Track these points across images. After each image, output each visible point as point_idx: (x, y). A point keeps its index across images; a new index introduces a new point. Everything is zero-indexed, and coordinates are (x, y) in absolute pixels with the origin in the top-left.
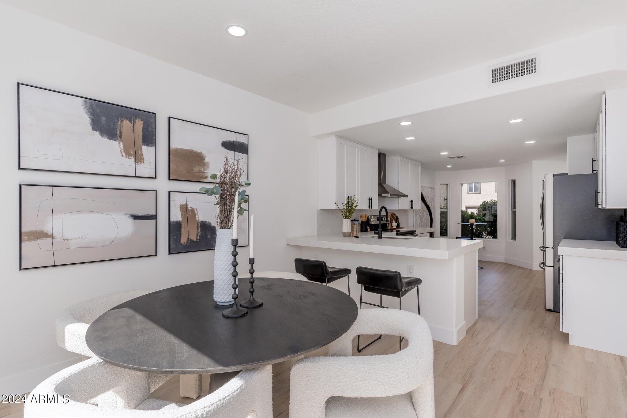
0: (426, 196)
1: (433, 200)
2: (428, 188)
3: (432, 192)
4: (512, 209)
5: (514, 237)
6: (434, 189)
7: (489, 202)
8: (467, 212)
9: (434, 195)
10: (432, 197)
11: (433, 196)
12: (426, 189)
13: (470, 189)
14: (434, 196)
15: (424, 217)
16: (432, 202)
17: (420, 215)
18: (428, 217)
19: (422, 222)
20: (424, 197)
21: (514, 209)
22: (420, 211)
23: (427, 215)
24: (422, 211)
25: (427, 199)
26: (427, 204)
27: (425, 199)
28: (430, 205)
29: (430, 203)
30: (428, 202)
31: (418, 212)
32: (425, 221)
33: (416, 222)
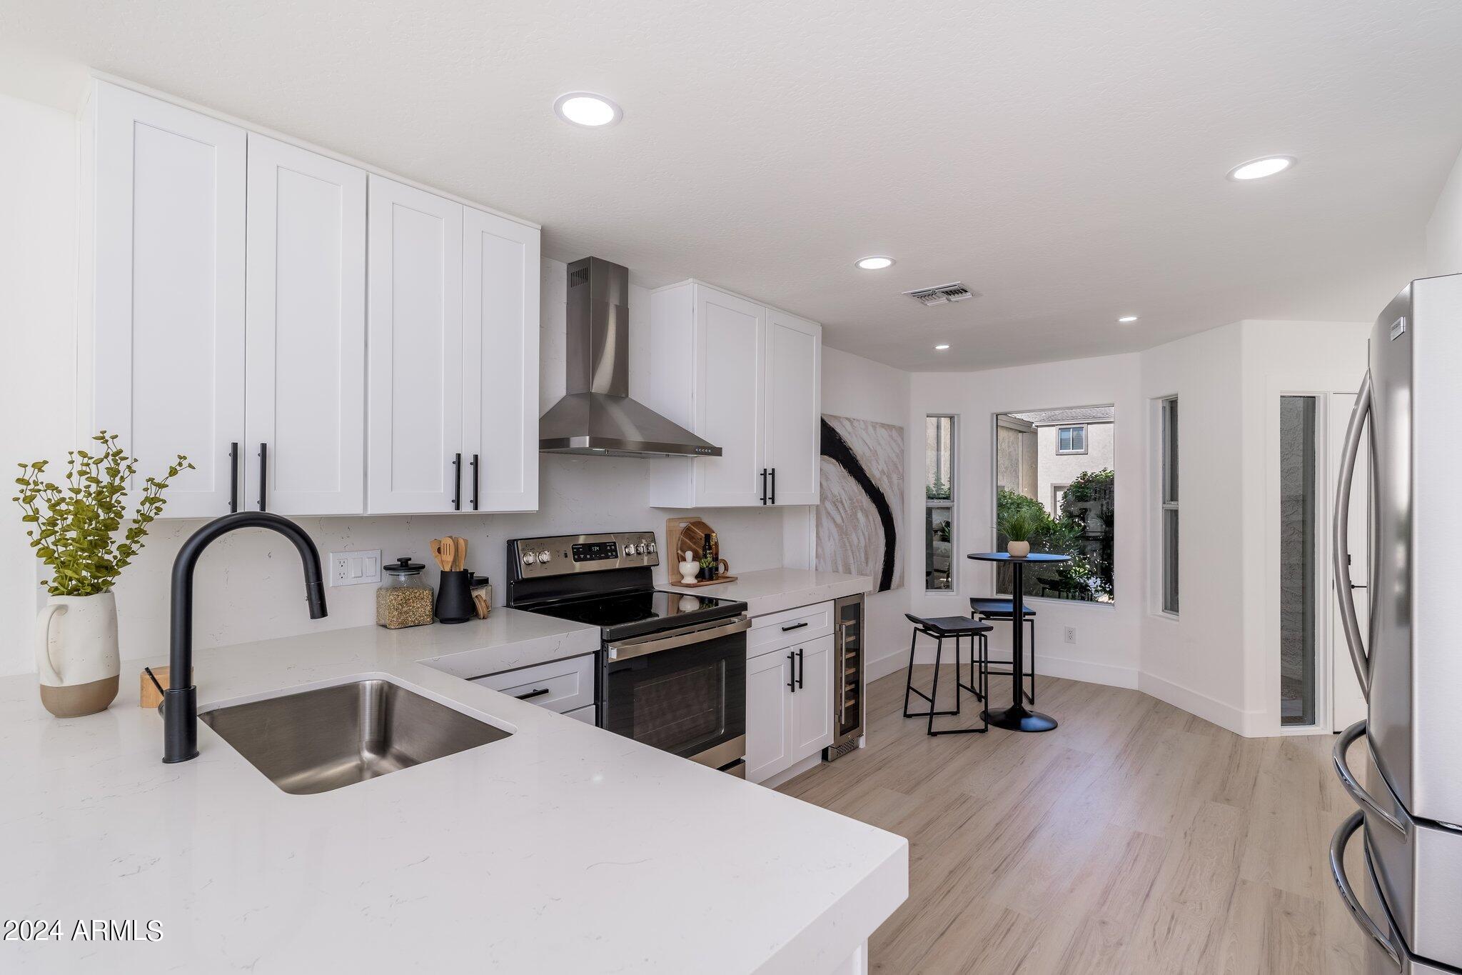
0: (868, 453)
1: (899, 466)
2: (875, 428)
3: (895, 441)
4: (1164, 503)
5: (1172, 603)
6: (901, 430)
7: (1096, 476)
9: (902, 451)
10: (895, 459)
11: (897, 456)
12: (866, 429)
13: (1063, 444)
14: (902, 454)
15: (855, 528)
16: (895, 477)
17: (839, 520)
18: (876, 529)
19: (849, 548)
20: (858, 458)
21: (1173, 503)
22: (838, 510)
23: (872, 522)
24: (847, 509)
25: (869, 465)
26: (870, 481)
27: (864, 467)
28: (884, 487)
29: (885, 479)
30: (874, 476)
31: (828, 513)
32: (863, 543)
33: (820, 550)
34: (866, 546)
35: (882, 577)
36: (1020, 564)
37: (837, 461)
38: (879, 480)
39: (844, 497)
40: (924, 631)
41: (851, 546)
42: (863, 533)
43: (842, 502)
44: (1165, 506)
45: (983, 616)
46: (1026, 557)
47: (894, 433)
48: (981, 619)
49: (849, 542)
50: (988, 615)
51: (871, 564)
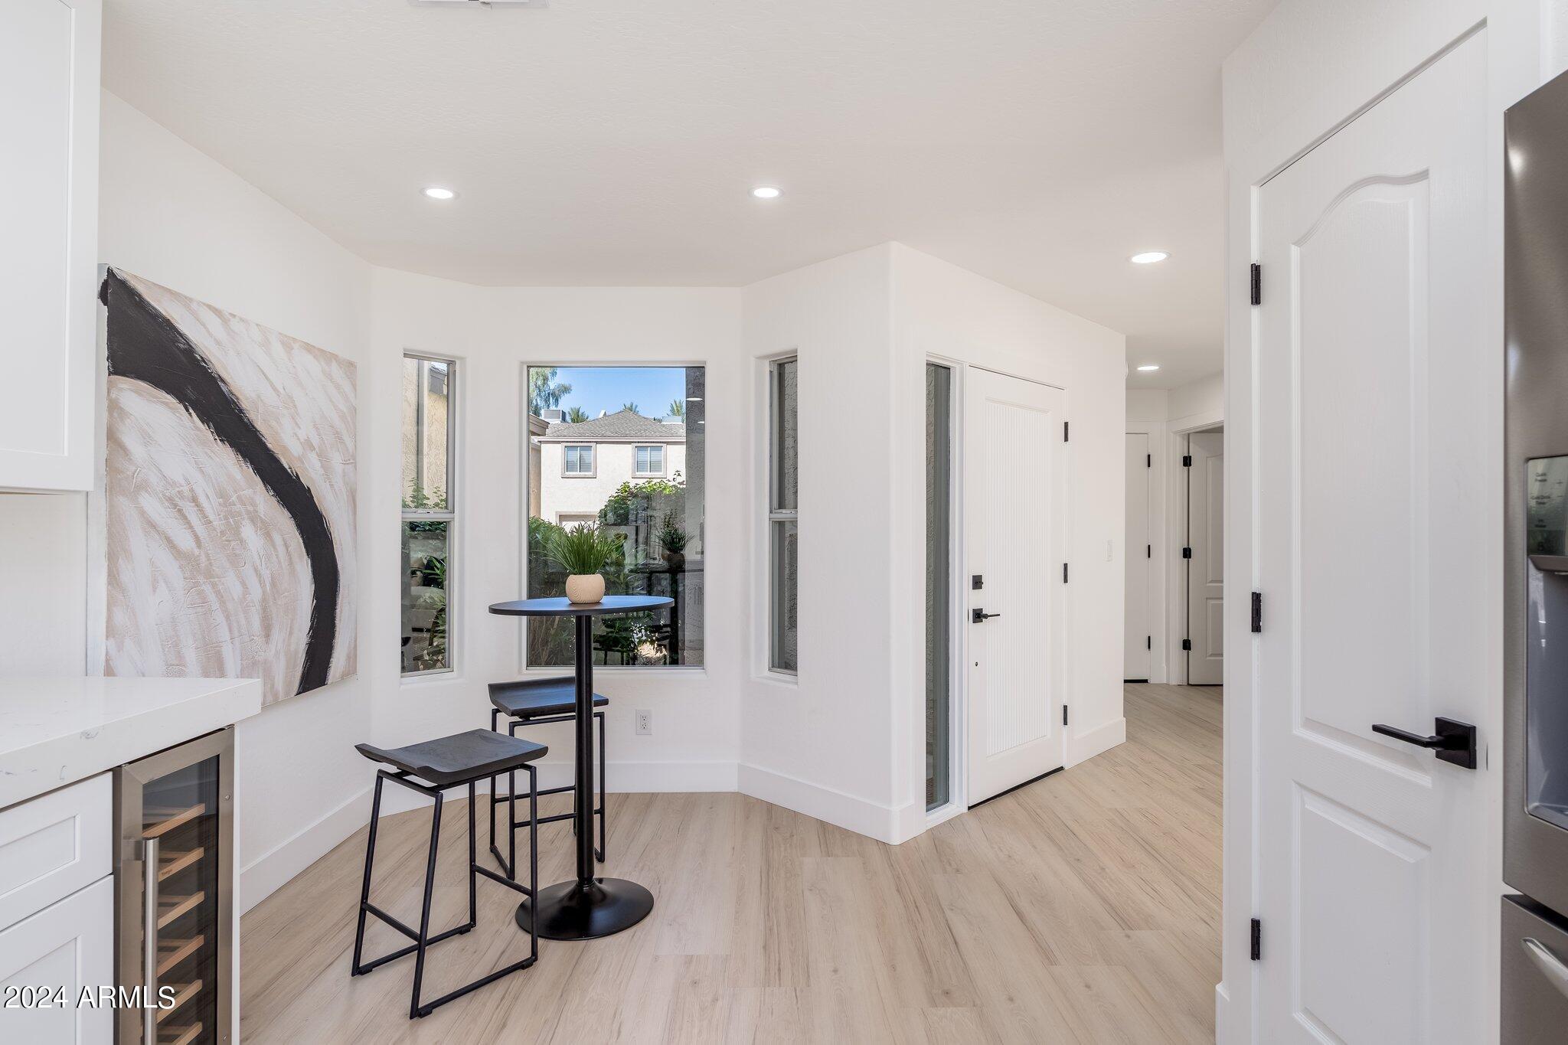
0: (271, 400)
3: (338, 387)
4: (771, 512)
5: (785, 659)
6: (350, 367)
7: (641, 488)
8: (561, 530)
9: (354, 410)
10: (338, 423)
11: (342, 418)
12: (265, 346)
13: (568, 466)
14: (352, 416)
15: (235, 560)
16: (337, 460)
18: (291, 563)
19: (215, 605)
20: (245, 404)
21: (784, 511)
22: (185, 518)
23: (281, 549)
24: (212, 517)
25: (274, 424)
26: (277, 461)
27: (259, 425)
28: (311, 474)
29: (313, 457)
30: (285, 448)
31: (151, 525)
32: (256, 593)
33: (120, 617)
34: (264, 600)
35: (306, 661)
36: (589, 618)
37: (181, 401)
38: (300, 459)
39: (202, 488)
40: (399, 777)
41: (222, 602)
42: (256, 570)
43: (195, 500)
44: (773, 516)
45: (516, 719)
46: (598, 603)
47: (336, 370)
48: (513, 725)
49: (218, 593)
50: (526, 716)
51: (277, 636)
